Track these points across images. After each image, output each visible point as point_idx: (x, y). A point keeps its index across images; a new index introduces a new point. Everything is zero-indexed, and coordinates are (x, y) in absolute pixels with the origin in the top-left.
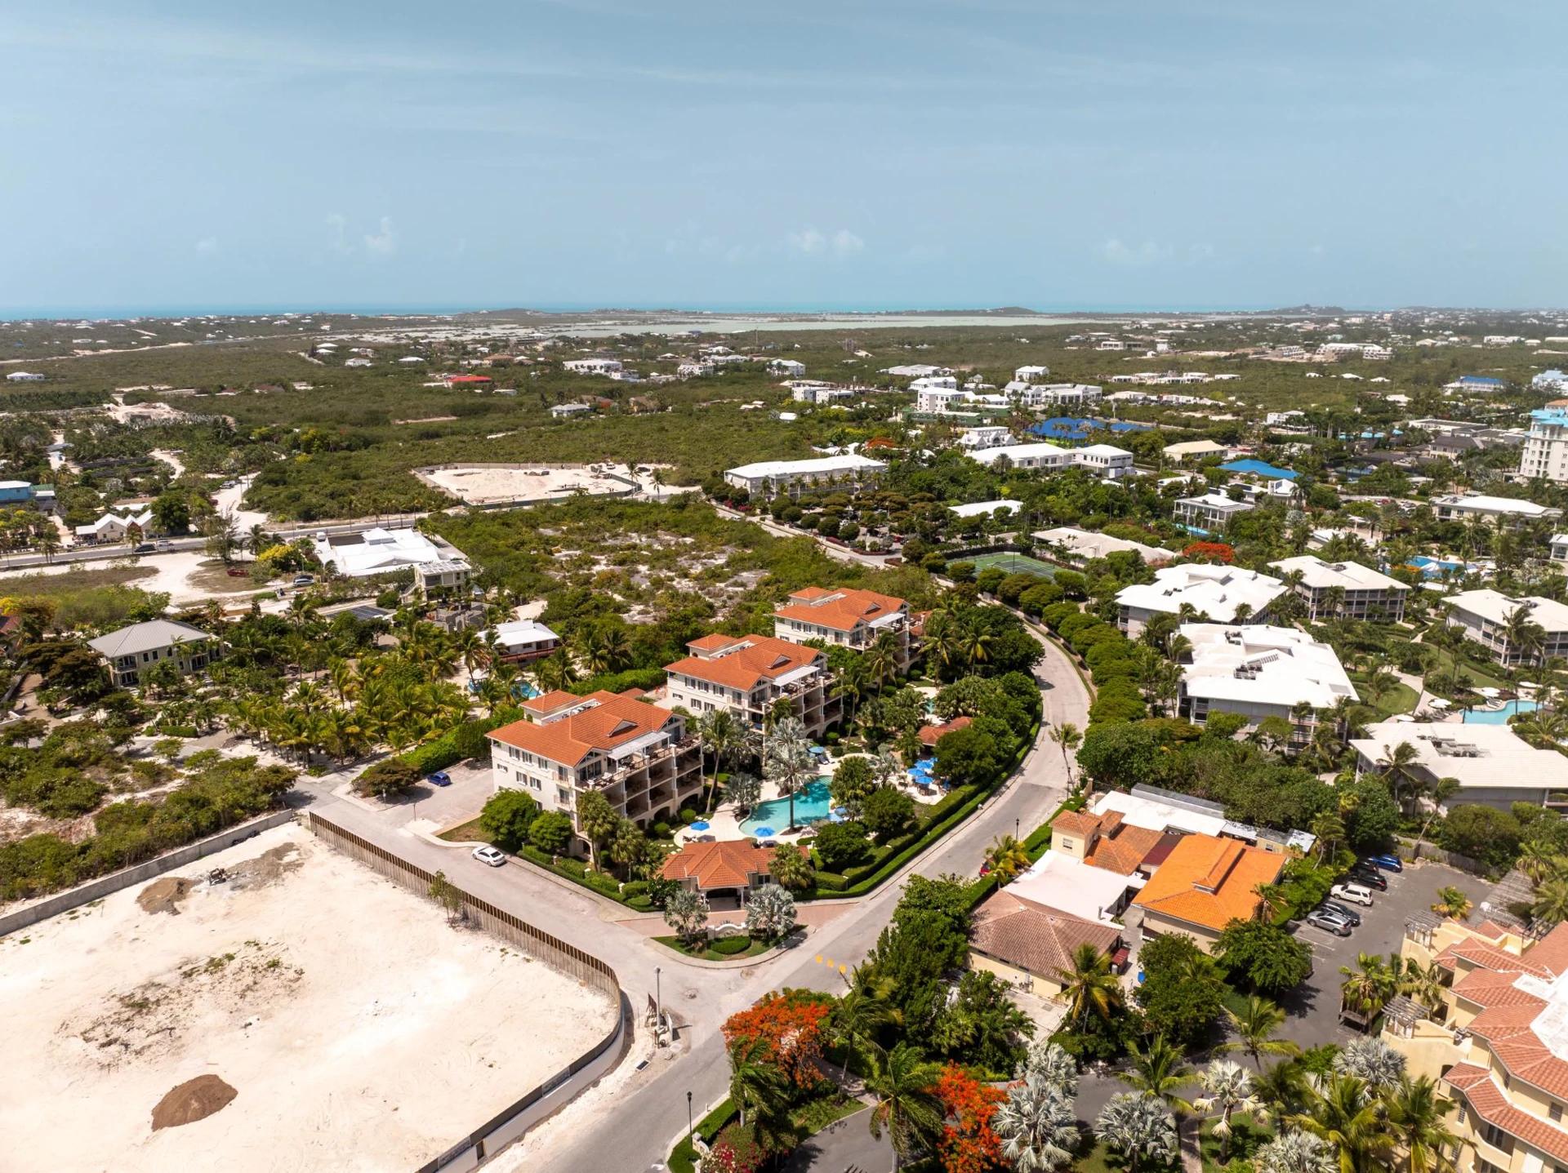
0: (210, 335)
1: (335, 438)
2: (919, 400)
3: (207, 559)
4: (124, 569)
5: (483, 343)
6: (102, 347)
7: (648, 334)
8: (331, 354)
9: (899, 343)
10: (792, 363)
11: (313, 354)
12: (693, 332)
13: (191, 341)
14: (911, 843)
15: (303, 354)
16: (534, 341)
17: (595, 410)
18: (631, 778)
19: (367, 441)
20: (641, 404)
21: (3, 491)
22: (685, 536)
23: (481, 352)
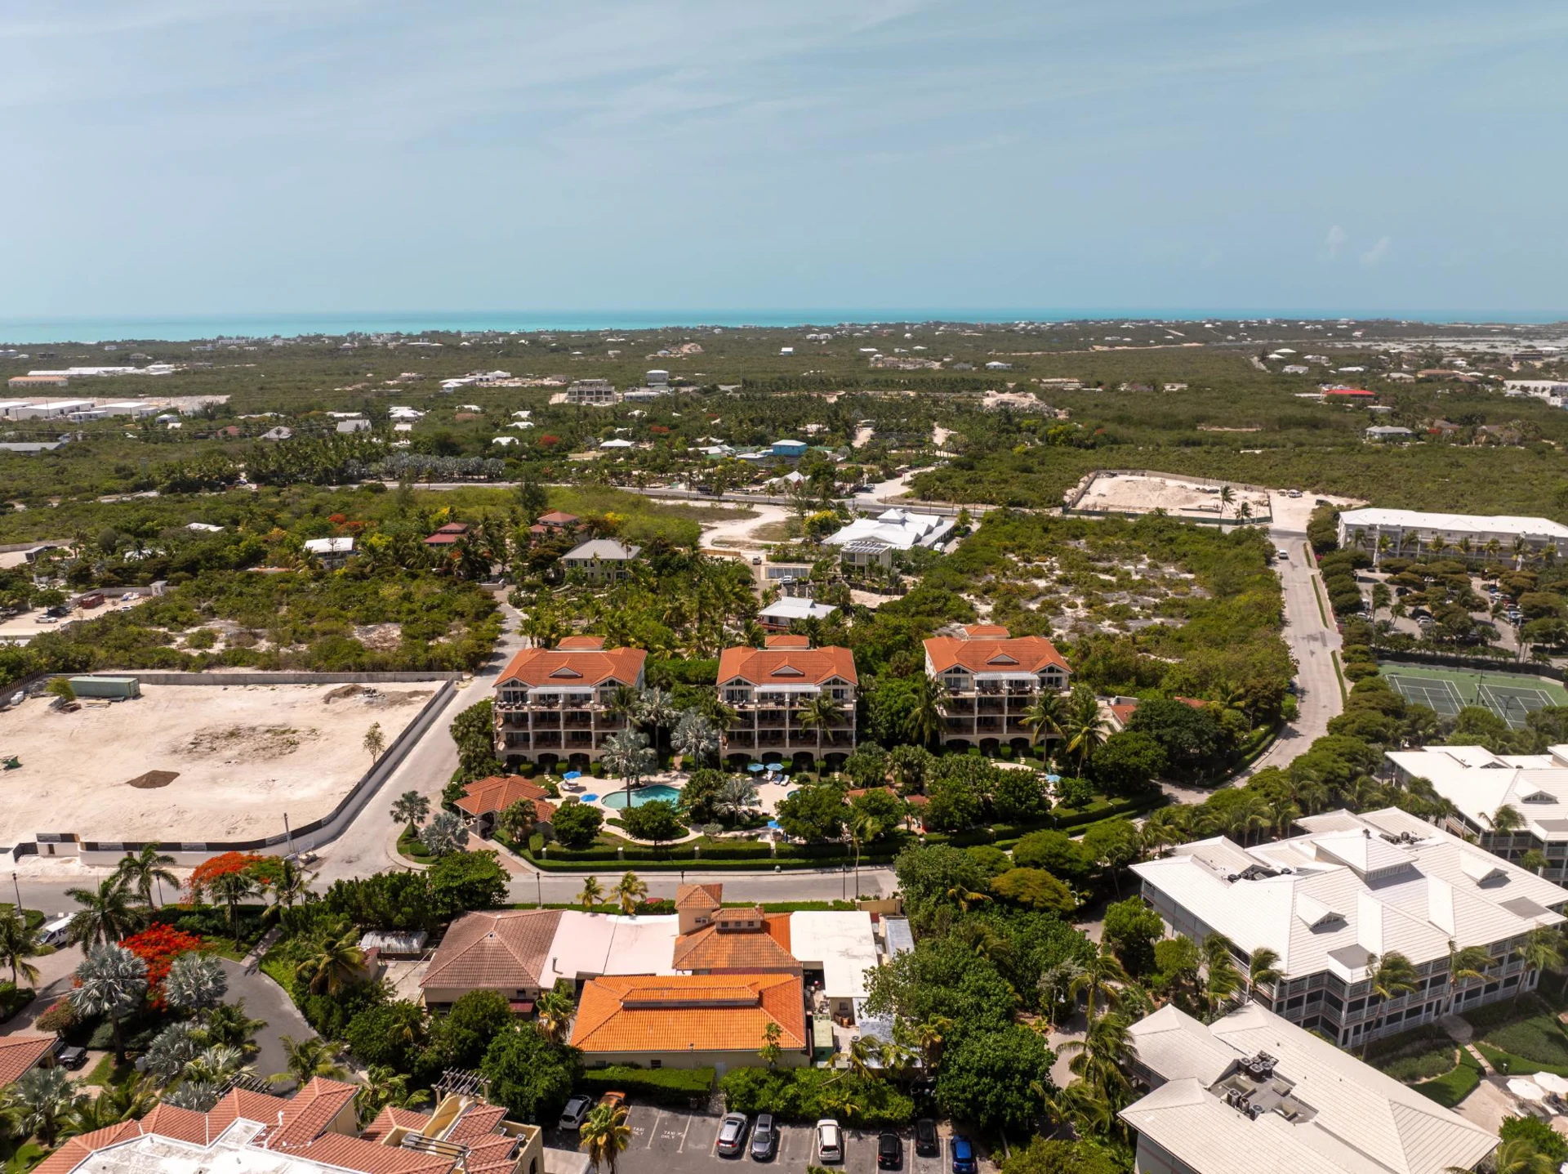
0: (1230, 337)
1: (1079, 435)
3: (792, 515)
4: (744, 511)
6: (1121, 344)
13: (1206, 342)
14: (647, 857)
15: (1255, 359)
16: (1539, 356)
17: (1417, 436)
18: (543, 714)
19: (1115, 441)
20: (1490, 435)
21: (780, 447)
22: (1190, 572)
23: (1451, 365)
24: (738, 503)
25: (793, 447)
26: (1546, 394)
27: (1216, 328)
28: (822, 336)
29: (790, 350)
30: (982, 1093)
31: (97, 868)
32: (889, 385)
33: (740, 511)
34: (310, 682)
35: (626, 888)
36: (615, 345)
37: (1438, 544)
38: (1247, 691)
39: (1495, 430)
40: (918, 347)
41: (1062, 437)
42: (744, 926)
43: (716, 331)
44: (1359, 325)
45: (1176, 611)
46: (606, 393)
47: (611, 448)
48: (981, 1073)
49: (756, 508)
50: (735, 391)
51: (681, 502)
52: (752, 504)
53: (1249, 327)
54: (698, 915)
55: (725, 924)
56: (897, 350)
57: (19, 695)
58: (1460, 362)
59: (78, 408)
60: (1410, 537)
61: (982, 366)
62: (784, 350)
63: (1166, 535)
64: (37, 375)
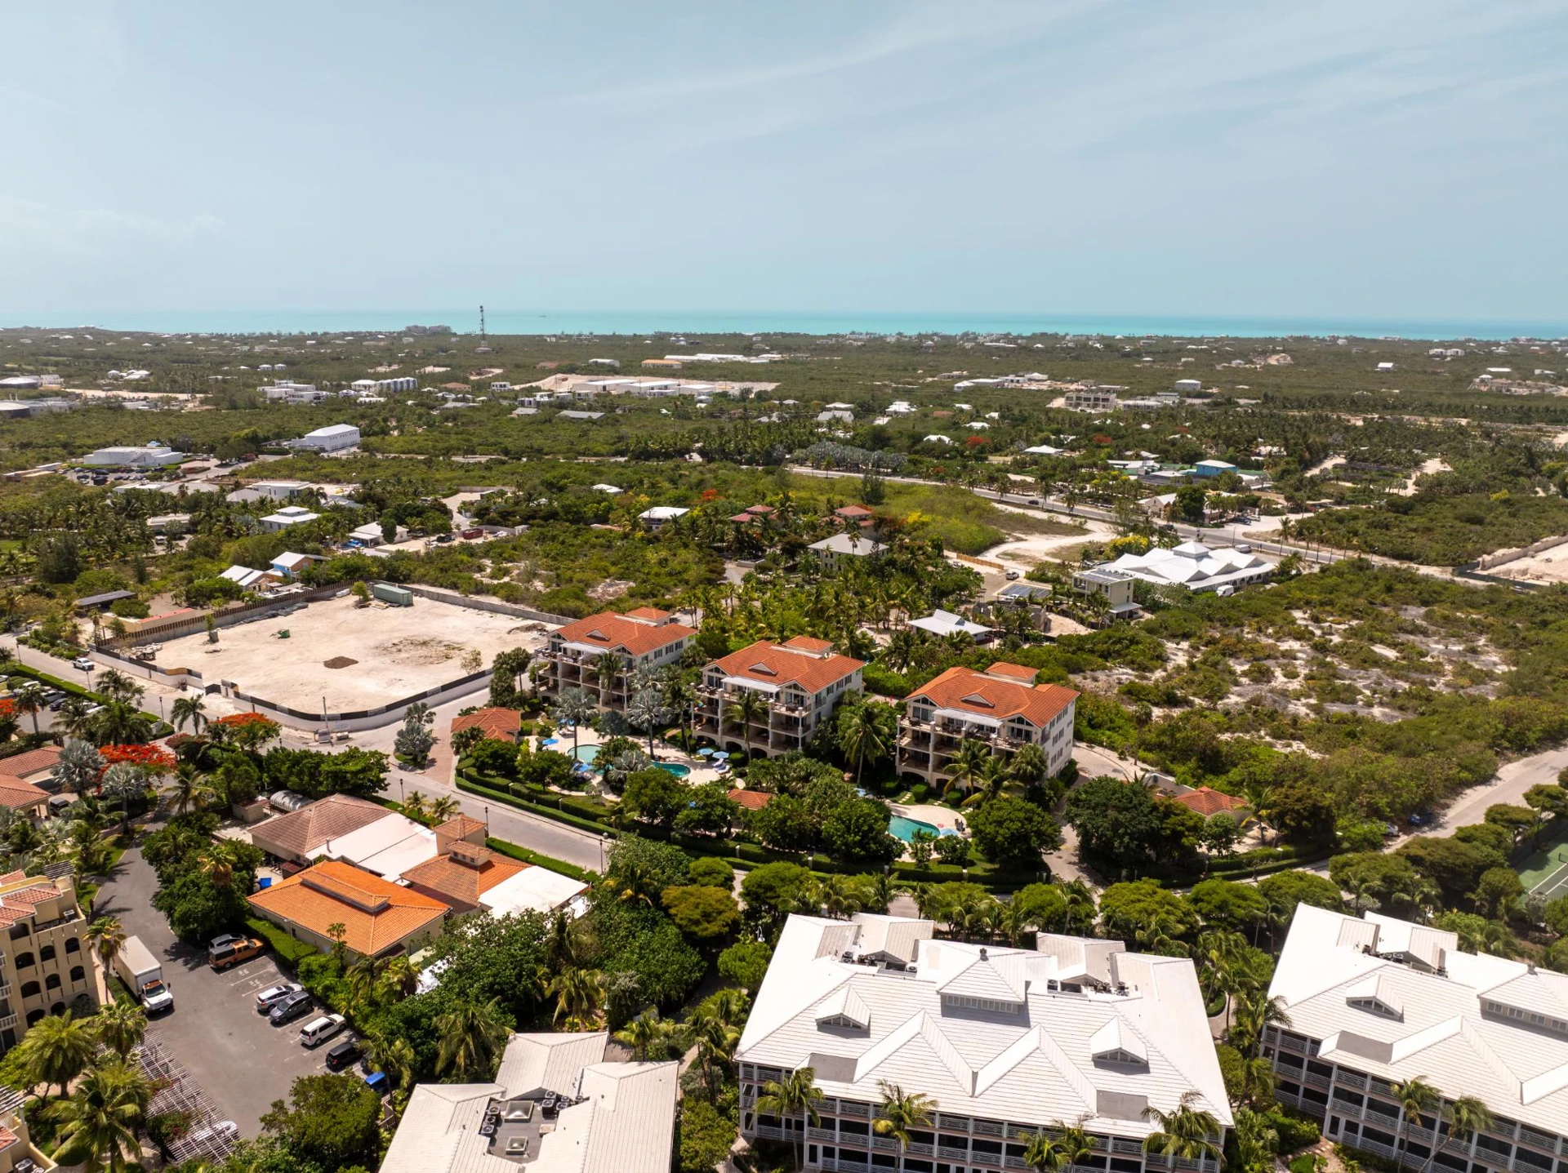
18: (571, 666)
21: (1202, 467)
24: (1078, 517)
25: (1218, 469)
28: (1450, 352)
29: (1389, 365)
42: (468, 860)
43: (1340, 342)
46: (1104, 400)
47: (1033, 453)
49: (1090, 525)
51: (1020, 511)
52: (1086, 520)
56: (1537, 372)
57: (345, 591)
59: (666, 387)
62: (1382, 365)
64: (672, 359)
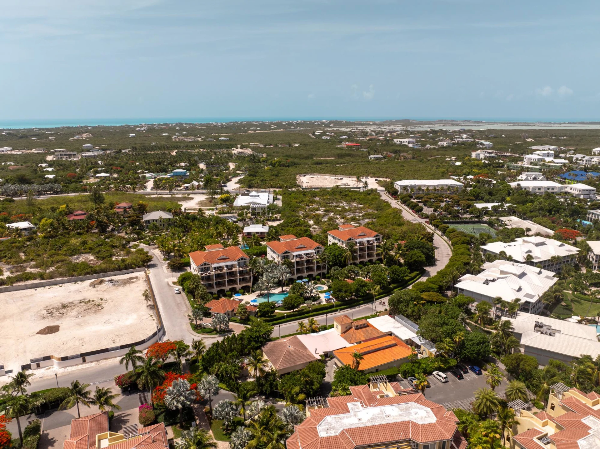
0: (292, 127)
2: (524, 160)
3: (208, 197)
4: (186, 197)
5: (374, 132)
6: (258, 130)
7: (441, 130)
8: (319, 135)
9: (551, 136)
10: (487, 143)
11: (314, 134)
12: (461, 129)
13: (285, 129)
14: (296, 315)
15: (311, 134)
16: (394, 131)
17: (385, 158)
18: (218, 274)
19: (295, 164)
20: (404, 156)
21: (176, 172)
22: (361, 204)
23: (371, 135)
24: (183, 194)
25: (182, 172)
26: (407, 143)
27: (286, 124)
29: (134, 134)
30: (480, 350)
31: (68, 368)
32: (193, 147)
33: (183, 197)
34: (76, 281)
35: (312, 323)
36: (51, 135)
37: (435, 189)
38: (424, 236)
39: (405, 154)
40: (184, 133)
41: (278, 164)
42: (362, 326)
44: (331, 122)
45: (371, 217)
46: (74, 155)
47: (101, 177)
48: (478, 344)
50: (129, 151)
52: (189, 195)
53: (297, 124)
54: (346, 326)
55: (357, 326)
56: (177, 134)
58: (373, 134)
60: (420, 188)
61: (217, 138)
62: (131, 135)
63: (344, 193)
